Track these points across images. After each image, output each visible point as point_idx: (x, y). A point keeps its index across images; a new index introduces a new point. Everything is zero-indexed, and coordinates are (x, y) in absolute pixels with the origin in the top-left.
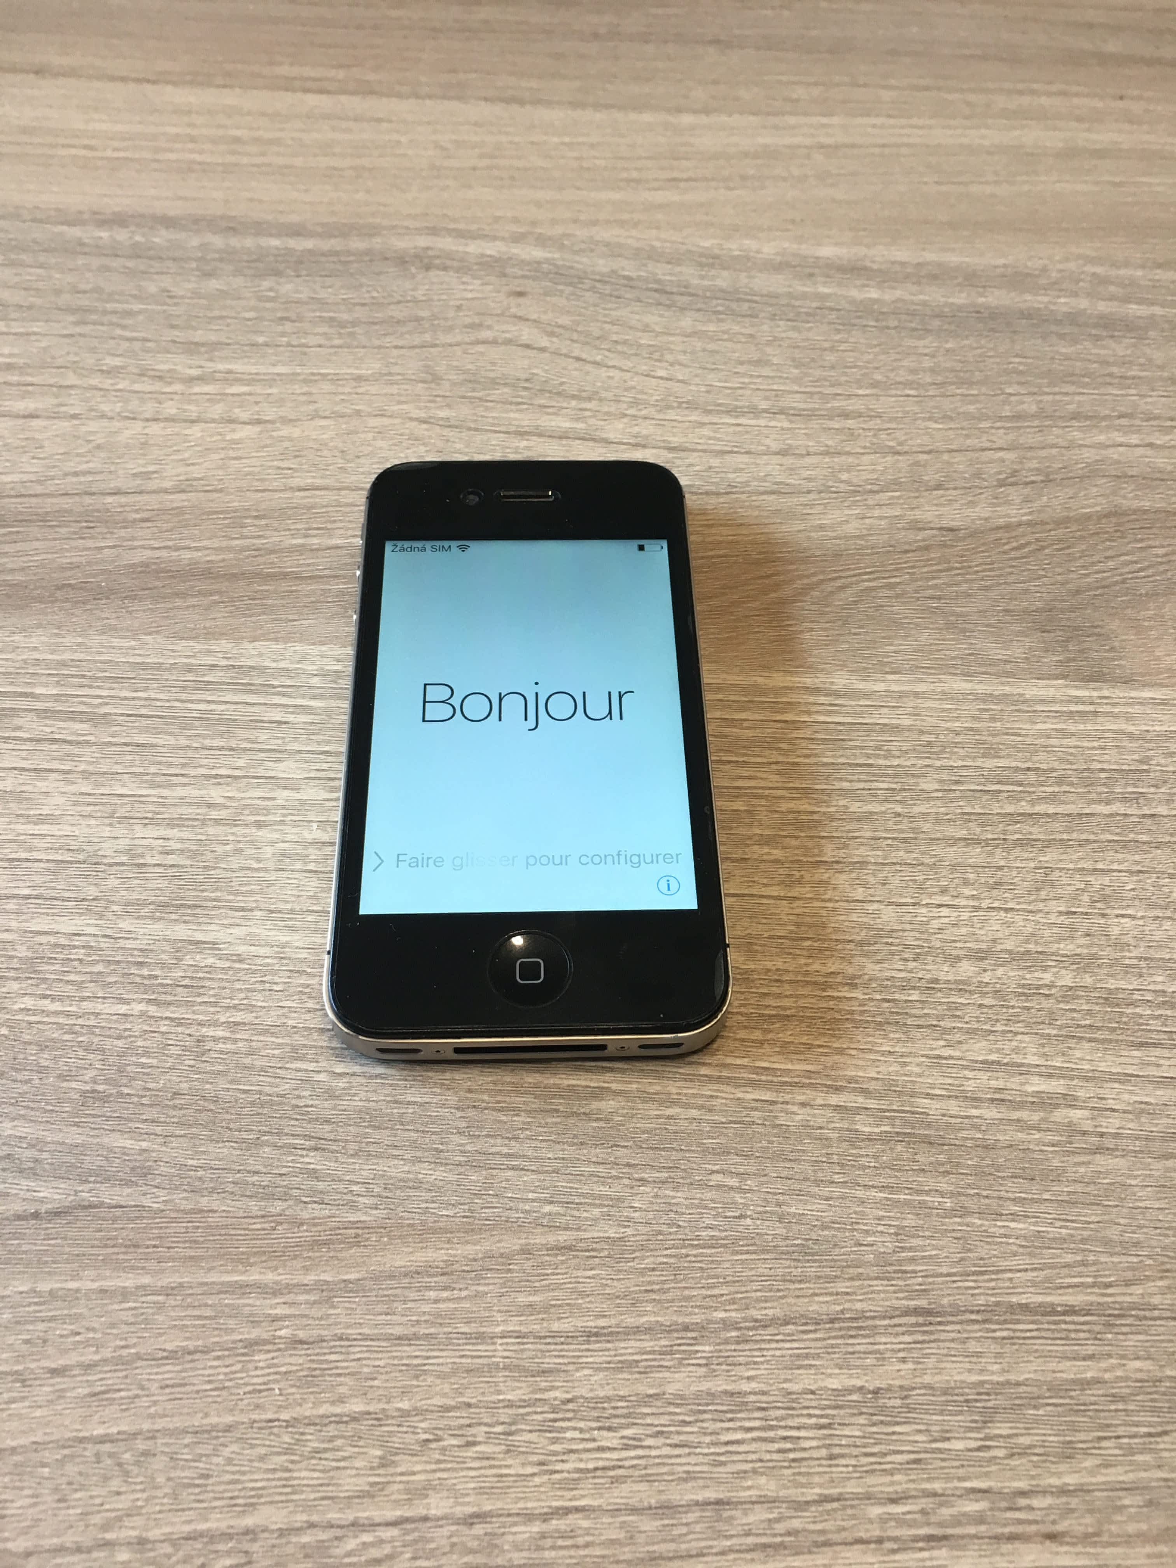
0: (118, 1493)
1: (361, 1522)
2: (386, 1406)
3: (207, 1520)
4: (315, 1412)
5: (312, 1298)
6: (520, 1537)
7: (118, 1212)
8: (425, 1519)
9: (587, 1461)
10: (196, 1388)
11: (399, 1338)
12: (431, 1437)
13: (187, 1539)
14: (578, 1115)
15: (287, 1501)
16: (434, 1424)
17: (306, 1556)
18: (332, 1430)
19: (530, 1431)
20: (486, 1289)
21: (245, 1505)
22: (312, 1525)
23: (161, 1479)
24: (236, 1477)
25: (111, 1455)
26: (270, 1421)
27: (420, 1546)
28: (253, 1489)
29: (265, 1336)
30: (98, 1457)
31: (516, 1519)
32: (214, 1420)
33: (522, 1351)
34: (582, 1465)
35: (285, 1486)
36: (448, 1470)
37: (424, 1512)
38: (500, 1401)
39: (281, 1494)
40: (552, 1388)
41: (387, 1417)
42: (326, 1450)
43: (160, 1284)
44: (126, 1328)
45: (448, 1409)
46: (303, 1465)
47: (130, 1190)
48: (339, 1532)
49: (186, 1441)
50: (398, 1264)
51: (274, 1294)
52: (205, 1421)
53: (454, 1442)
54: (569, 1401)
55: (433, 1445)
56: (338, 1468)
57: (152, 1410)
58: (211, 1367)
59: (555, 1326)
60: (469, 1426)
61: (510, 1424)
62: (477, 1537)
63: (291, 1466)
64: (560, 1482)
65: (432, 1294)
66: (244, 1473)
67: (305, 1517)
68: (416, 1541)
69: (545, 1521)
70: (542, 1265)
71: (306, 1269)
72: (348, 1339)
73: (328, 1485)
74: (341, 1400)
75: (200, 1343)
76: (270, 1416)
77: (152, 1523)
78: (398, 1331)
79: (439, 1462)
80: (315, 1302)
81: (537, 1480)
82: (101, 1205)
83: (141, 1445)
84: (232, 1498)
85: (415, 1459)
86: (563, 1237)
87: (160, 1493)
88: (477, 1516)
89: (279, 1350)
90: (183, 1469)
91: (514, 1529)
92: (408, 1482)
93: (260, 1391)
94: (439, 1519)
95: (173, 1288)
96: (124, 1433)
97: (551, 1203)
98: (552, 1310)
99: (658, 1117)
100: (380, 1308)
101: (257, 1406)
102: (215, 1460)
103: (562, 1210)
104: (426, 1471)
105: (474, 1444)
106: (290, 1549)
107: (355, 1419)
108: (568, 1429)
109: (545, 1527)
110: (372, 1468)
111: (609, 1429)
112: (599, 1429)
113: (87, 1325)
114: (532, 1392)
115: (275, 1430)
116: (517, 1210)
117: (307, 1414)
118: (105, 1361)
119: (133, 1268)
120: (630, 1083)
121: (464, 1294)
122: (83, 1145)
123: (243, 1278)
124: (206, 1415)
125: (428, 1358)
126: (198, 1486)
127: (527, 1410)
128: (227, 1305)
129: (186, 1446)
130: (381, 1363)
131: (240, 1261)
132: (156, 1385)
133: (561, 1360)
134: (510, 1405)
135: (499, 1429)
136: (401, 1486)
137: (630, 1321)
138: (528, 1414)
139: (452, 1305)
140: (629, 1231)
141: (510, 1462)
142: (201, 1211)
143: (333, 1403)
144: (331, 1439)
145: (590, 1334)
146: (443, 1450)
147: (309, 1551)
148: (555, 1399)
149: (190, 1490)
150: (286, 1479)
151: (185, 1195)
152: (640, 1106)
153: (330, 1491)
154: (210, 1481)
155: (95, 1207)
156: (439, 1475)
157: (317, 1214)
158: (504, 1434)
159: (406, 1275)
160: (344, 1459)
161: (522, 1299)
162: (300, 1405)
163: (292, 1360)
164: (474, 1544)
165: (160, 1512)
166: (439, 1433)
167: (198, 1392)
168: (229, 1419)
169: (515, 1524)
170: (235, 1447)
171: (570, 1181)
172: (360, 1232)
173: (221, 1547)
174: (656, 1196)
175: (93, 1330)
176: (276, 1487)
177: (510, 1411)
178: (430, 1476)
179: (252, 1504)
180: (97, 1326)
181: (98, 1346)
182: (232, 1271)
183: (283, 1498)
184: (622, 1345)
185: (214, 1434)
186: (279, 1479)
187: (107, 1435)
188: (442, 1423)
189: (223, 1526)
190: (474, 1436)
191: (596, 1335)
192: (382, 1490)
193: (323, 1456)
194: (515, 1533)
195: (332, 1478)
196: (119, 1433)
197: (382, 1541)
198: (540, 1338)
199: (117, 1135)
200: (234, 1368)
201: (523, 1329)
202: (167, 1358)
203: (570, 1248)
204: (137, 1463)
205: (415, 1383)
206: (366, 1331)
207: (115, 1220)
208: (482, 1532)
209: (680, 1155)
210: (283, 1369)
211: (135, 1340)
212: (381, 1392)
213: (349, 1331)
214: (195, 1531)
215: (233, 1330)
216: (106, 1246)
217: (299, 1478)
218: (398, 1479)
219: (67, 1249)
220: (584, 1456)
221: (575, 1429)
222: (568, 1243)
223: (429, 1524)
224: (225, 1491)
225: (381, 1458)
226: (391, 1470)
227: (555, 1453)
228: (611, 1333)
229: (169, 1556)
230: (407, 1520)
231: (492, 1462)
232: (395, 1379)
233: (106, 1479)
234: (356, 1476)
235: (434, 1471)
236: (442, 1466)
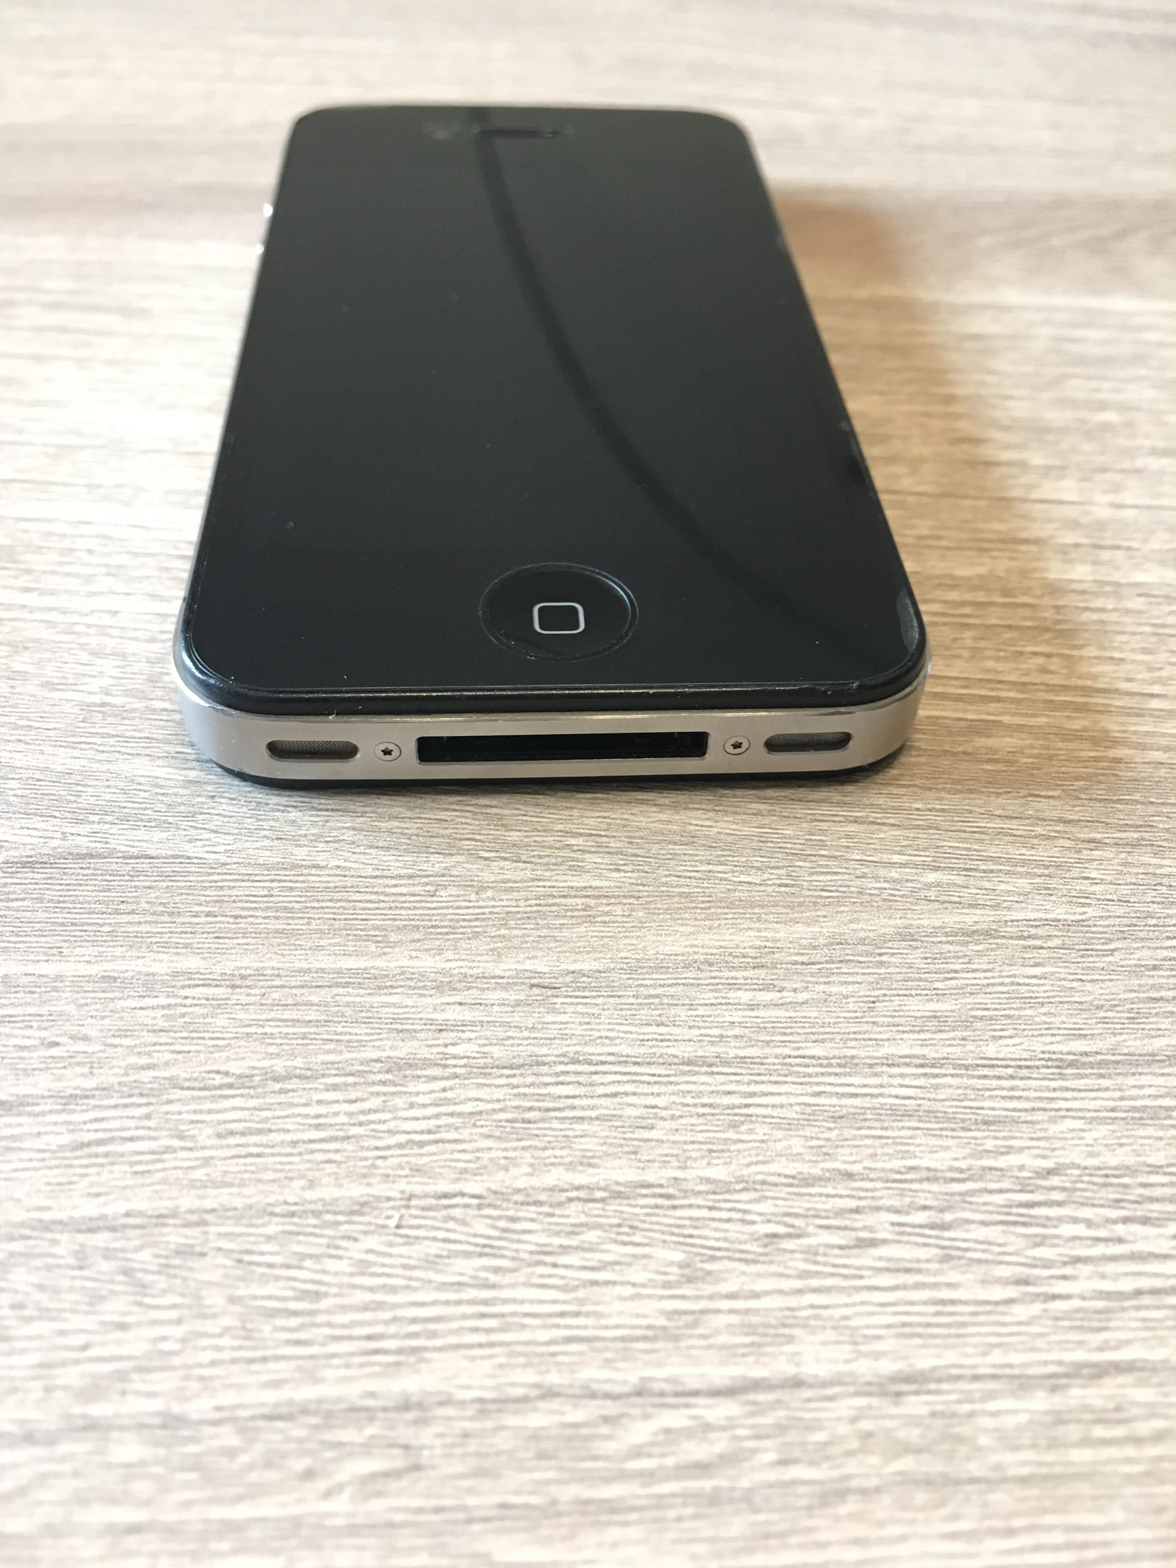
0: (123, 1327)
1: (657, 1387)
2: (679, 1174)
3: (317, 1381)
4: (535, 1182)
5: (512, 996)
6: (1010, 1422)
7: (144, 864)
8: (797, 1383)
9: (1116, 1277)
10: (289, 1137)
11: (689, 1063)
12: (781, 1230)
13: (270, 1418)
14: (955, 754)
15: (492, 1345)
16: (783, 1206)
17: (542, 1456)
18: (574, 1213)
19: (984, 1223)
20: (843, 990)
21: (400, 1351)
22: (549, 1393)
23: (215, 1299)
24: (379, 1297)
25: (108, 1254)
26: (445, 1196)
27: (791, 1436)
28: (414, 1320)
29: (426, 1053)
30: (82, 1258)
31: (991, 1385)
32: (327, 1192)
33: (936, 1087)
34: (1108, 1286)
35: (483, 1316)
36: (828, 1290)
37: (791, 1370)
38: (911, 1169)
39: (476, 1330)
40: (1009, 1150)
41: (686, 1193)
42: (565, 1249)
43: (218, 969)
44: (151, 1038)
45: (809, 1181)
46: (519, 1277)
47: (164, 835)
48: (611, 1408)
49: (270, 1230)
50: (668, 950)
51: (439, 988)
52: (309, 1195)
53: (835, 1239)
54: (1050, 1172)
55: (790, 1244)
56: (594, 1283)
57: (200, 1174)
58: (320, 1102)
59: (991, 1050)
60: (857, 1211)
61: (941, 1210)
62: (913, 1421)
63: (493, 1278)
64: (1068, 1315)
65: (745, 996)
66: (394, 1290)
67: (530, 1376)
68: (781, 1428)
69: (1054, 1389)
70: (943, 957)
71: (498, 955)
72: (590, 1063)
73: (577, 1314)
74: (587, 1162)
75: (298, 1062)
76: (444, 1186)
77: (195, 1386)
78: (684, 1051)
79: (804, 1275)
80: (518, 1003)
81: (1020, 1312)
82: (111, 853)
83: (174, 1237)
84: (370, 1338)
85: (753, 1269)
86: (969, 918)
87: (210, 1326)
88: (908, 1378)
89: (456, 1076)
90: (264, 1280)
91: (992, 1406)
92: (747, 1312)
93: (421, 1144)
94: (824, 1384)
95: (243, 977)
96: (141, 1214)
97: (937, 869)
98: (978, 1025)
99: (1096, 759)
100: (644, 1014)
101: (418, 1170)
102: (331, 1265)
103: (960, 880)
104: (781, 1292)
105: (873, 1243)
106: (503, 1442)
107: (618, 1195)
108: (1060, 1220)
109: (1058, 1401)
110: (666, 1285)
111: (1145, 1221)
112: (1125, 1220)
113: (74, 1030)
114: (972, 1156)
115: (457, 1212)
116: (876, 878)
117: (521, 1184)
118: (106, 1089)
119: (166, 945)
120: (1034, 716)
121: (801, 997)
122: (81, 772)
123: (379, 963)
124: (312, 1184)
125: (752, 1095)
126: (296, 1313)
127: (969, 1186)
128: (347, 1005)
129: (269, 1238)
130: (661, 1102)
131: (369, 938)
132: (209, 1131)
133: (1014, 1104)
134: (933, 1176)
135: (920, 1217)
136: (734, 1319)
137: (1135, 1044)
138: (973, 1193)
139: (781, 1013)
140: (1091, 912)
141: (953, 1277)
142: (294, 867)
143: (570, 1166)
144: (576, 1229)
145: (1061, 1064)
146: (811, 1253)
147: (547, 1446)
148: (1022, 1168)
149: (280, 1322)
150: (485, 1302)
151: (266, 843)
152: (1060, 745)
153: (585, 1326)
154: (324, 1304)
155: (99, 856)
156: (810, 1299)
157: (509, 875)
158: (932, 1226)
159: (687, 967)
160: (604, 1266)
161: (918, 1006)
162: (506, 1169)
163: (483, 1093)
164: (914, 1435)
165: (213, 1363)
166: (797, 1222)
167: (294, 1143)
168: (357, 1191)
169: (992, 1395)
170: (372, 1242)
171: (965, 840)
172: (593, 902)
173: (348, 1435)
174: (1125, 864)
175: (85, 1038)
176: (465, 1317)
177: (935, 1187)
178: (792, 1301)
179: (415, 1350)
180: (92, 1032)
181: (93, 1065)
182: (357, 954)
183: (482, 1338)
184: (1131, 1081)
185: (329, 1217)
186: (469, 1302)
187: (103, 1217)
188: (800, 1205)
189: (353, 1392)
190: (870, 1229)
191: (1072, 1064)
192: (695, 1324)
193: (562, 1260)
194: (996, 1414)
195: (582, 1302)
196: (128, 1214)
197: (708, 1427)
198: (967, 1068)
199: (144, 761)
200: (366, 1105)
201: (930, 1053)
202: (231, 1086)
203: (988, 934)
204: (165, 1270)
205: (731, 1135)
206: (624, 1049)
207: (136, 874)
208: (924, 1410)
209: (1151, 809)
210: (468, 1108)
211: (168, 1056)
212: (665, 1149)
213: (591, 1049)
214: (290, 1403)
215: (362, 1044)
216: (117, 912)
217: (514, 1301)
218: (725, 1305)
219: (42, 915)
220: (1110, 1268)
221: (1075, 1220)
222: (985, 926)
223: (806, 1393)
224: (353, 1324)
225: (682, 1265)
226: (709, 1289)
227: (1047, 1264)
228: (1102, 1064)
229: (231, 1453)
230: (757, 1385)
231: (920, 1278)
232: (692, 1128)
233: (96, 1299)
234: (632, 1298)
235: (800, 1292)
236: (815, 1283)
